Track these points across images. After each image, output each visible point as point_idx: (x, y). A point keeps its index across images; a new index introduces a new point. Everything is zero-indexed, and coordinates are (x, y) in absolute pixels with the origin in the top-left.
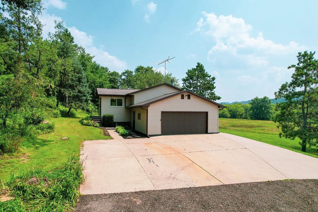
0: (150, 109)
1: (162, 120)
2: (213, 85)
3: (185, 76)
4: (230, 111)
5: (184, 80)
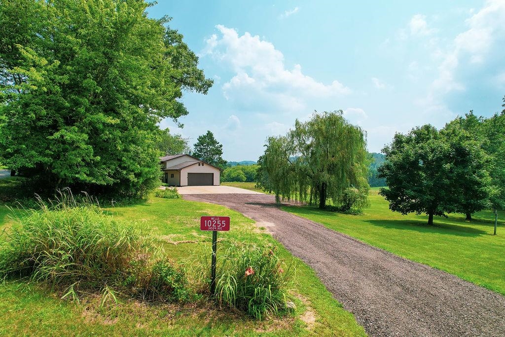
0: (182, 172)
1: (188, 178)
2: (220, 151)
3: (197, 142)
4: (246, 174)
5: (195, 145)
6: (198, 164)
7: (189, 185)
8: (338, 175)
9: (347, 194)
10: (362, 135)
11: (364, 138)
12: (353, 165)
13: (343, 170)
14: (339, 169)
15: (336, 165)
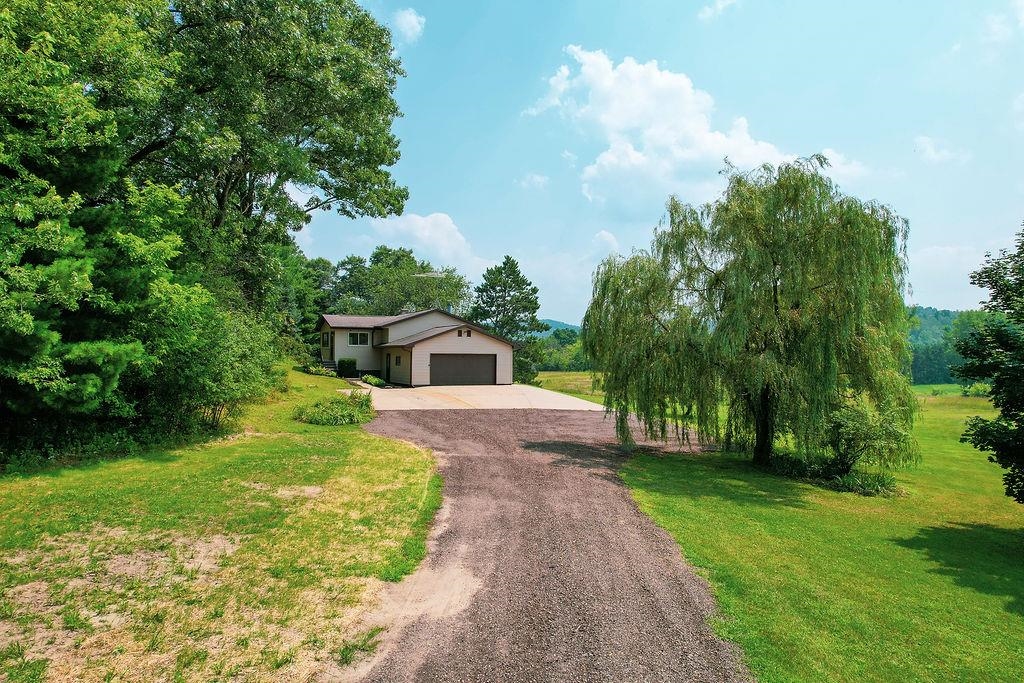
0: (416, 351)
1: (431, 365)
2: (534, 302)
5: (478, 290)
6: (457, 332)
7: (435, 381)
8: (809, 364)
9: (839, 426)
10: (891, 233)
11: (898, 240)
12: (860, 332)
13: (826, 349)
14: (813, 345)
15: (805, 333)
